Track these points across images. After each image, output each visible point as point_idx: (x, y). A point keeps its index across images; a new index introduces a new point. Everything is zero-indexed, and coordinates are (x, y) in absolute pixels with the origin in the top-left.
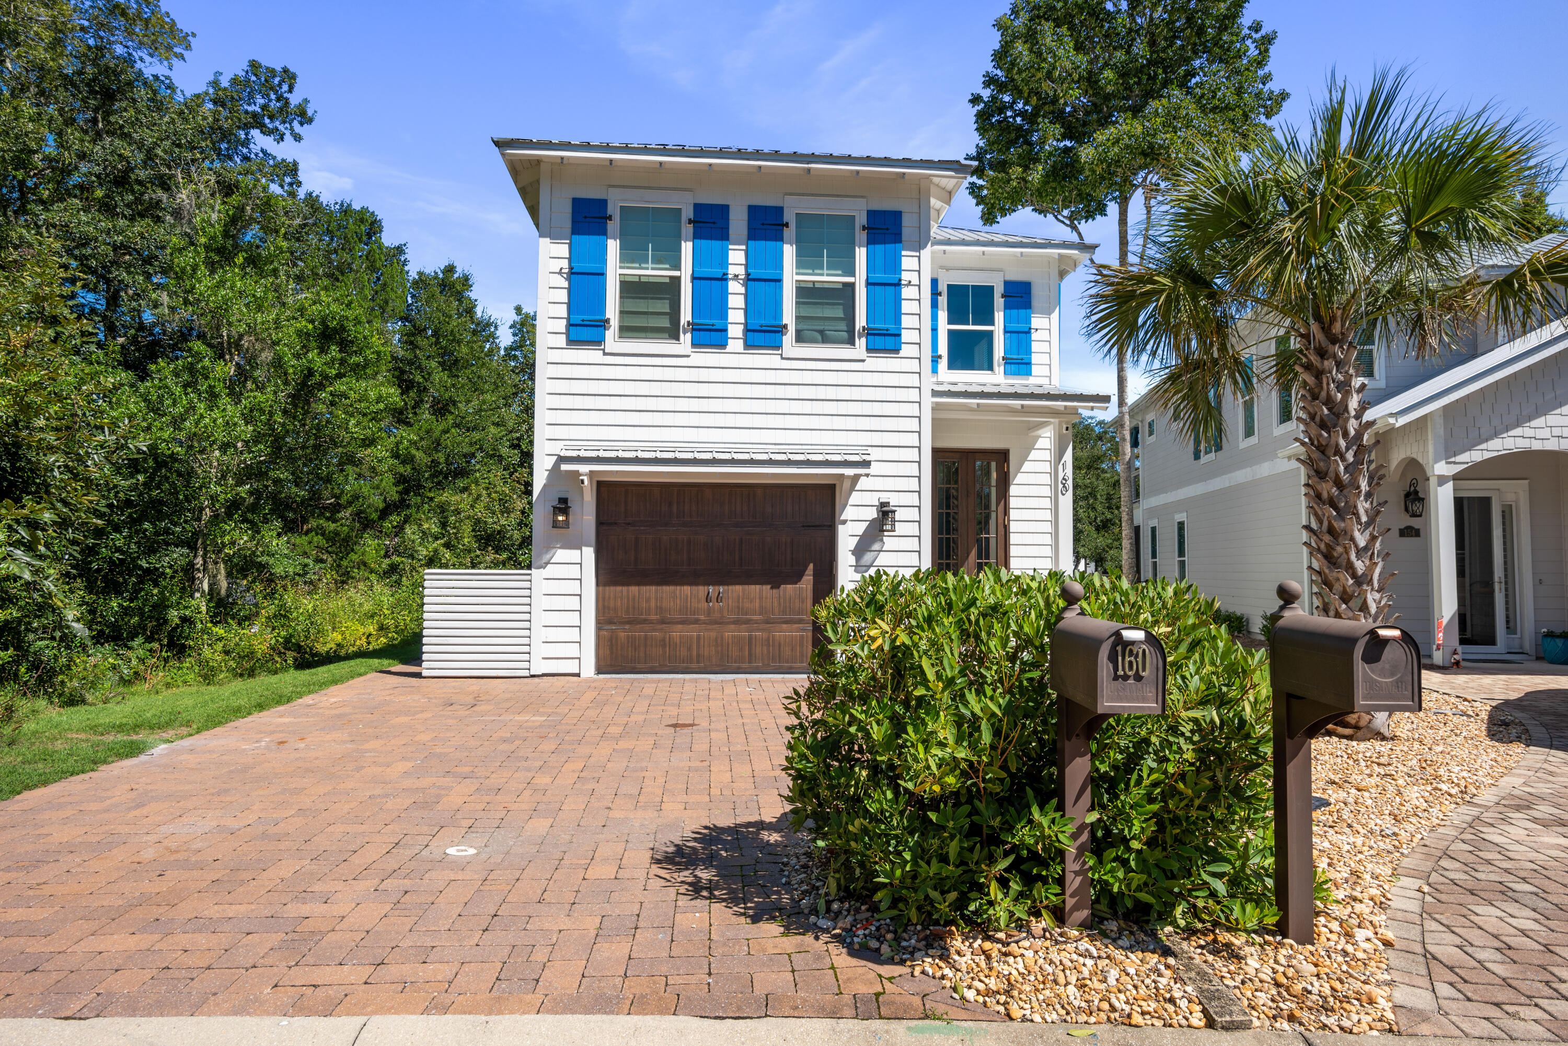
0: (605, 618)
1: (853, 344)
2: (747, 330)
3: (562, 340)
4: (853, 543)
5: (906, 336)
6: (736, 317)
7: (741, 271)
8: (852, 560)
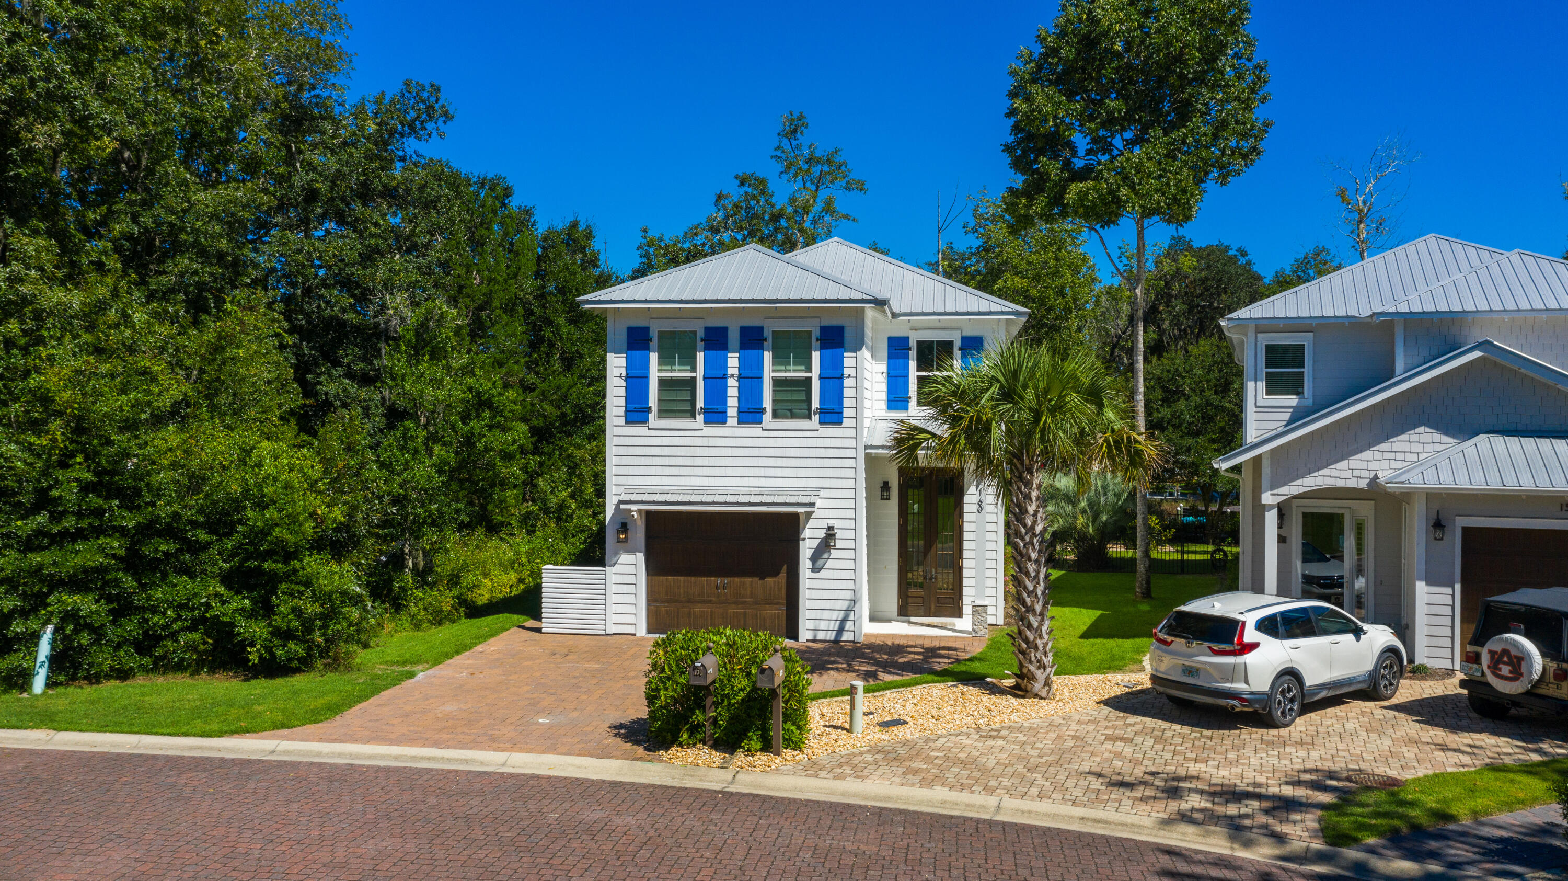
0: (653, 598)
1: (810, 418)
2: (739, 412)
3: (622, 421)
4: (809, 553)
5: (846, 413)
6: (732, 403)
7: (735, 371)
8: (809, 564)
